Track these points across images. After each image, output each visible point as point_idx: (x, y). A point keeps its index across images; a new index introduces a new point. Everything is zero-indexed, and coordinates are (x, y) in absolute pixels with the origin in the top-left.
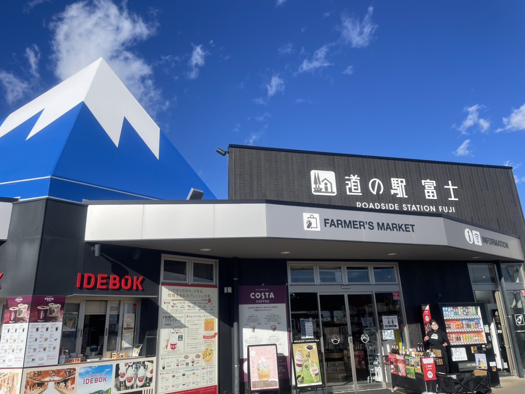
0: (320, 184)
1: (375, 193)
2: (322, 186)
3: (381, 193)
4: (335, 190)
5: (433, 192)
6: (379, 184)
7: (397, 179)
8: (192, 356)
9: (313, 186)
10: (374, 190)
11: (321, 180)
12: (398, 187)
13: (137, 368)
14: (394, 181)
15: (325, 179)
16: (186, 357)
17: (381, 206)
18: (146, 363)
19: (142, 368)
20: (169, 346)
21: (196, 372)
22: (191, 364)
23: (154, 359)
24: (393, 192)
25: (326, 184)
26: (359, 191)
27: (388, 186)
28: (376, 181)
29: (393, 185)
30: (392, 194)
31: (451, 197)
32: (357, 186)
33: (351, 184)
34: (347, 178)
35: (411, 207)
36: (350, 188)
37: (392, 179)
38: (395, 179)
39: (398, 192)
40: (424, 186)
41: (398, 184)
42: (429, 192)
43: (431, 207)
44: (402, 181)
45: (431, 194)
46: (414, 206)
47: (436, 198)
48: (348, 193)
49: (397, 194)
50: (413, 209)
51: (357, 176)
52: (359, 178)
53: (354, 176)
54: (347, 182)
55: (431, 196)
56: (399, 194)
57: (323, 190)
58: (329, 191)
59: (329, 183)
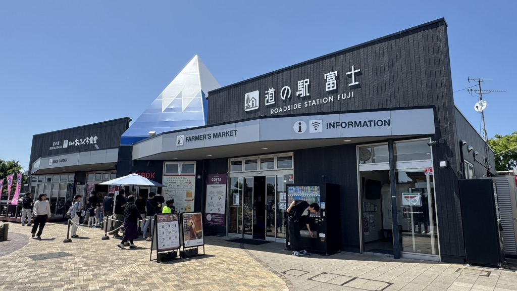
0: (249, 102)
1: (284, 99)
2: (250, 104)
3: (288, 97)
4: (258, 105)
5: (333, 83)
6: (288, 89)
7: (302, 81)
9: (246, 105)
10: (283, 97)
11: (250, 99)
12: (303, 87)
14: (300, 83)
15: (253, 98)
17: (287, 108)
24: (298, 93)
25: (253, 101)
26: (273, 100)
27: (295, 89)
28: (285, 88)
29: (299, 87)
30: (297, 95)
31: (352, 83)
32: (272, 97)
33: (268, 97)
34: (266, 92)
35: (311, 103)
36: (268, 100)
37: (299, 82)
38: (301, 82)
39: (302, 92)
40: (326, 80)
41: (303, 85)
42: (329, 84)
43: (330, 98)
44: (306, 82)
45: (331, 85)
46: (314, 101)
47: (335, 88)
48: (266, 104)
49: (301, 94)
50: (313, 103)
51: (273, 88)
52: (274, 90)
53: (271, 89)
54: (266, 96)
55: (331, 87)
56: (303, 94)
57: (251, 107)
58: (254, 106)
59: (255, 101)
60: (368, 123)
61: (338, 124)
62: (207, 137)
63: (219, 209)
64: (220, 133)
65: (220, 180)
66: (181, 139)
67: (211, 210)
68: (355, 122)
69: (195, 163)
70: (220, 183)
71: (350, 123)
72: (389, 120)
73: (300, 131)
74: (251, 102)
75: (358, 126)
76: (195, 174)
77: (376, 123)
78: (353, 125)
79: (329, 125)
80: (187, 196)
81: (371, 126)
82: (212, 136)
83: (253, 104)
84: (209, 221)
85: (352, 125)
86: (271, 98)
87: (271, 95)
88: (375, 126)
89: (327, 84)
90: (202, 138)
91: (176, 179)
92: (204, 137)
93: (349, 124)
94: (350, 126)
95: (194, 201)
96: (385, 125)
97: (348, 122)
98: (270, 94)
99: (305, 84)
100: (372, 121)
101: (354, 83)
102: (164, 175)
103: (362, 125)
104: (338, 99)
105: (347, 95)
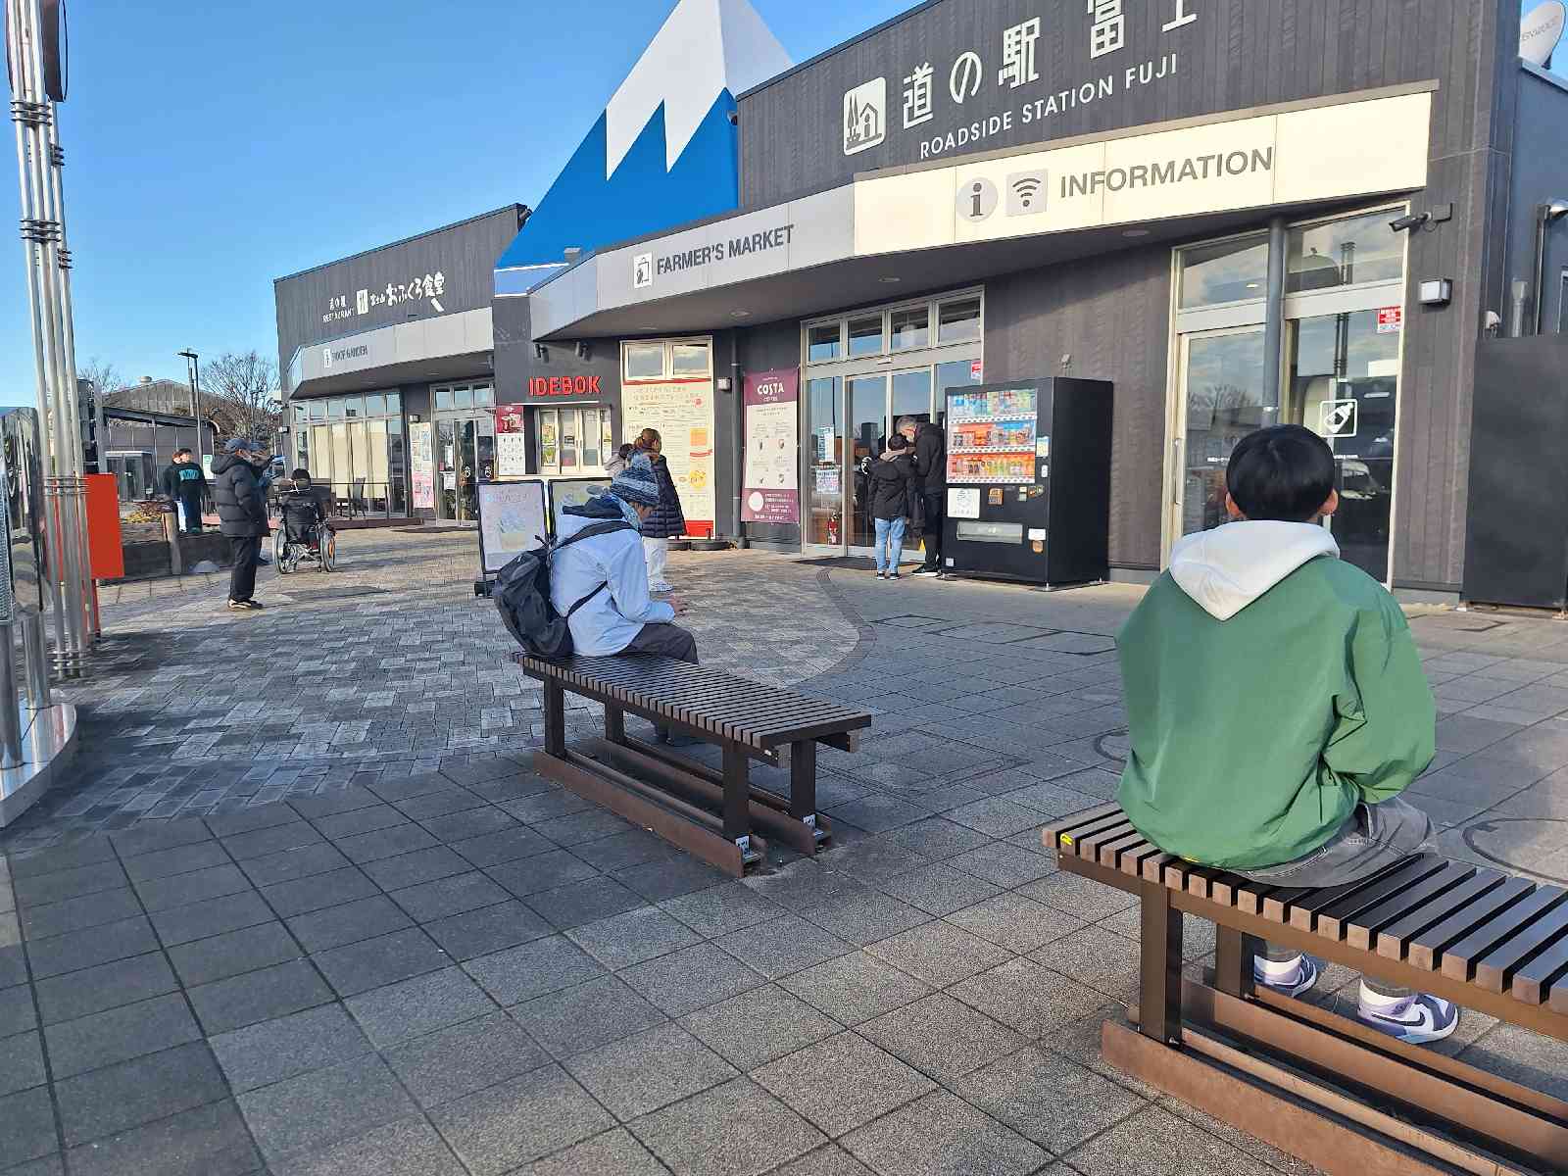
0: (857, 123)
1: (959, 99)
2: (860, 129)
3: (973, 93)
4: (882, 130)
5: (1115, 27)
6: (973, 63)
7: (1018, 28)
9: (847, 133)
10: (959, 91)
11: (859, 111)
12: (1020, 52)
14: (1010, 36)
15: (867, 105)
17: (971, 134)
24: (1002, 75)
25: (867, 118)
26: (928, 109)
27: (994, 60)
28: (966, 60)
29: (1006, 52)
30: (1001, 82)
31: (1175, 19)
33: (913, 97)
34: (905, 81)
35: (1044, 107)
36: (911, 109)
37: (1007, 34)
38: (1012, 31)
39: (1016, 69)
40: (1093, 15)
42: (1101, 32)
43: (1101, 82)
44: (1030, 31)
45: (1109, 35)
46: (1052, 98)
47: (1122, 43)
48: (907, 125)
49: (1014, 78)
50: (1048, 109)
51: (927, 64)
52: (931, 70)
53: (921, 68)
54: (905, 95)
55: (1107, 44)
56: (1017, 78)
57: (862, 137)
58: (872, 133)
59: (872, 115)
60: (1198, 167)
61: (1097, 178)
63: (781, 476)
65: (781, 389)
66: (645, 268)
67: (762, 480)
68: (1155, 167)
69: (709, 340)
70: (781, 398)
71: (1138, 173)
72: (1269, 150)
73: (976, 211)
74: (862, 120)
75: (1163, 181)
76: (711, 374)
77: (1224, 164)
78: (1149, 176)
79: (1069, 186)
80: (693, 443)
81: (1206, 176)
83: (867, 128)
84: (758, 513)
85: (1142, 177)
86: (922, 101)
87: (922, 91)
88: (1219, 173)
89: (1094, 29)
91: (659, 394)
93: (1133, 176)
94: (1138, 182)
95: (712, 454)
96: (1254, 169)
97: (1131, 170)
98: (920, 87)
99: (1025, 39)
100: (1212, 157)
101: (1180, 20)
102: (625, 383)
103: (1176, 177)
104: (1128, 86)
105: (1157, 69)
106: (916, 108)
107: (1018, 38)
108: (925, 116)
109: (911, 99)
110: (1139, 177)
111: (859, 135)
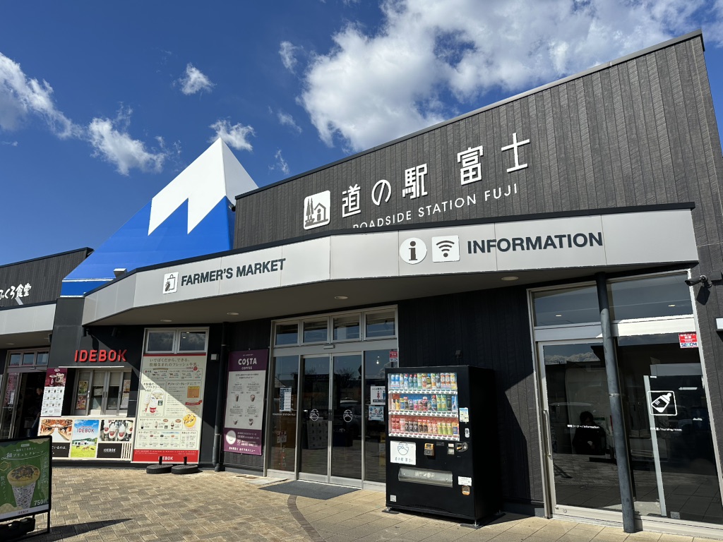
0: (313, 213)
1: (378, 204)
2: (315, 216)
3: (386, 200)
4: (328, 217)
5: (475, 169)
6: (386, 185)
7: (414, 169)
8: (172, 421)
9: (306, 218)
10: (377, 199)
11: (314, 207)
12: (414, 180)
13: (118, 425)
14: (409, 173)
15: (319, 204)
16: (166, 421)
17: (385, 221)
18: (126, 422)
19: (123, 425)
20: (148, 410)
21: (175, 435)
22: (170, 427)
23: (133, 419)
24: (405, 192)
25: (319, 211)
26: (358, 207)
27: (399, 183)
28: (381, 183)
29: (407, 180)
30: (404, 195)
31: (514, 166)
32: (355, 200)
33: (348, 201)
34: (344, 193)
35: (432, 209)
36: (347, 207)
37: (406, 171)
38: (410, 170)
39: (413, 189)
40: (461, 162)
41: (415, 176)
42: (467, 172)
43: (469, 197)
44: (422, 170)
45: (471, 174)
46: (437, 205)
47: (479, 178)
48: (344, 215)
49: (412, 193)
50: (435, 210)
51: (356, 185)
52: (359, 188)
53: (353, 187)
54: (344, 200)
55: (471, 177)
56: (414, 194)
57: (316, 221)
58: (322, 219)
59: (322, 210)
60: (556, 241)
61: (491, 244)
62: (224, 275)
63: (250, 420)
64: (250, 266)
65: (255, 362)
66: (172, 281)
67: (236, 423)
68: (529, 240)
69: (207, 329)
70: (255, 368)
71: (518, 242)
72: (600, 234)
73: (413, 257)
74: (315, 212)
75: (534, 248)
76: (206, 350)
77: (572, 241)
78: (525, 244)
79: (473, 247)
80: (190, 395)
81: (561, 246)
82: (234, 272)
83: (319, 216)
84: (232, 446)
85: (521, 245)
86: (354, 203)
87: (354, 198)
88: (570, 246)
89: (462, 170)
90: (215, 277)
91: (168, 363)
92: (219, 274)
93: (515, 243)
94: (518, 248)
95: (202, 404)
96: (592, 245)
97: (514, 240)
98: (352, 196)
99: (418, 174)
100: (565, 236)
101: (517, 167)
102: (145, 355)
103: (543, 245)
104: (486, 200)
105: (505, 191)
106: (350, 207)
107: (414, 173)
108: (356, 210)
109: (347, 202)
110: (518, 245)
111: (314, 219)
